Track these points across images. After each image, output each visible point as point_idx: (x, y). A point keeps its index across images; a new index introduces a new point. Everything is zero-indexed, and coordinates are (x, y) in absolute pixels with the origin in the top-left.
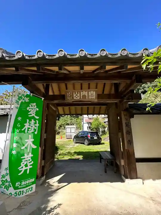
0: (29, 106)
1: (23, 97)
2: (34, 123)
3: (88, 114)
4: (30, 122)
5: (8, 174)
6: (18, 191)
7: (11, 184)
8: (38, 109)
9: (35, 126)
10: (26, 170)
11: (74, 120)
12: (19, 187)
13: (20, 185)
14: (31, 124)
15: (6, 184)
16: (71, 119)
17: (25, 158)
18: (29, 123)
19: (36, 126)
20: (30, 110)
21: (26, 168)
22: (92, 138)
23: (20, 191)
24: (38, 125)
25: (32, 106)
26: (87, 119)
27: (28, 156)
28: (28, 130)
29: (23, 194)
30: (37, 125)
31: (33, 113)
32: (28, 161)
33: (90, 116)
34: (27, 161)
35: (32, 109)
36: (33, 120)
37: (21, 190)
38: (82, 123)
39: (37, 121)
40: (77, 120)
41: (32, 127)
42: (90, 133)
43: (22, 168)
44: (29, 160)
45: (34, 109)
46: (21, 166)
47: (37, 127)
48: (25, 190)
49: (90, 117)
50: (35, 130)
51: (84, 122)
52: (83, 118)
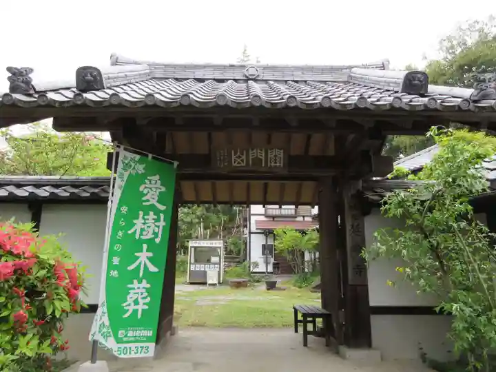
0: (145, 183)
1: (133, 165)
2: (154, 219)
3: (265, 203)
4: (146, 217)
5: (105, 313)
6: (122, 346)
7: (110, 330)
8: (163, 189)
9: (156, 226)
10: (135, 311)
12: (125, 339)
13: (126, 336)
14: (147, 221)
15: (103, 331)
17: (134, 289)
18: (143, 218)
19: (158, 227)
20: (145, 192)
21: (136, 307)
23: (125, 348)
24: (164, 224)
25: (150, 183)
26: (263, 218)
27: (139, 285)
28: (141, 234)
29: (130, 353)
30: (162, 224)
31: (153, 197)
32: (140, 294)
33: (274, 209)
34: (138, 293)
35: (151, 189)
36: (151, 213)
37: (128, 345)
38: (247, 231)
39: (162, 216)
41: (149, 227)
43: (129, 305)
44: (142, 294)
45: (154, 189)
46: (127, 301)
47: (161, 228)
48: (133, 346)
49: (271, 212)
50: (156, 234)
51: (253, 229)
52: (250, 215)
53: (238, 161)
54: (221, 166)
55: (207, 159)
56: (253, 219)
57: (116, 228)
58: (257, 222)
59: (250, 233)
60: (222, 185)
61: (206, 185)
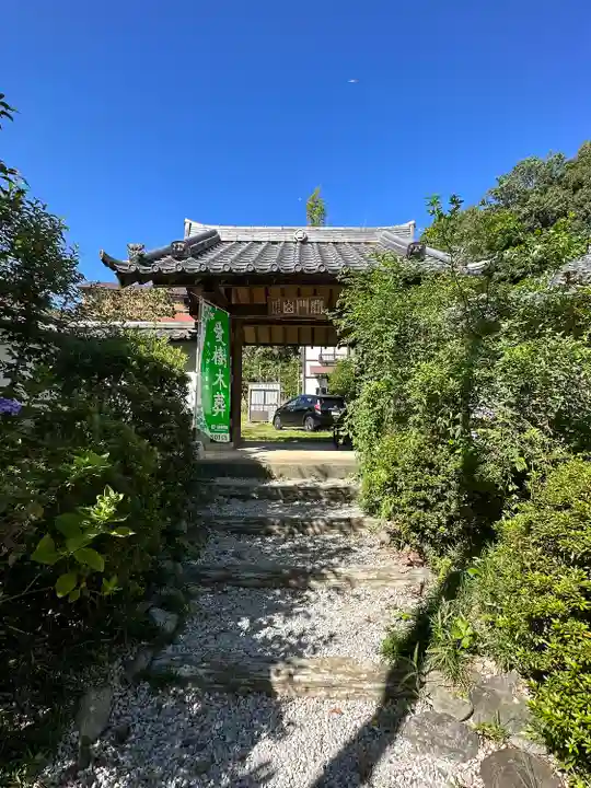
1: (208, 313)
2: (222, 352)
11: (275, 368)
14: (219, 353)
16: (264, 366)
18: (217, 351)
20: (216, 332)
22: (326, 413)
24: (227, 356)
26: (318, 364)
28: (218, 362)
31: (220, 336)
36: (221, 347)
38: (302, 376)
39: (225, 350)
40: (283, 367)
41: (220, 357)
42: (320, 399)
43: (216, 409)
51: (308, 375)
52: (305, 361)
53: (288, 310)
54: (275, 314)
55: (264, 309)
56: (308, 364)
57: (204, 358)
58: (311, 367)
59: (305, 377)
60: (278, 329)
61: (263, 329)
